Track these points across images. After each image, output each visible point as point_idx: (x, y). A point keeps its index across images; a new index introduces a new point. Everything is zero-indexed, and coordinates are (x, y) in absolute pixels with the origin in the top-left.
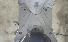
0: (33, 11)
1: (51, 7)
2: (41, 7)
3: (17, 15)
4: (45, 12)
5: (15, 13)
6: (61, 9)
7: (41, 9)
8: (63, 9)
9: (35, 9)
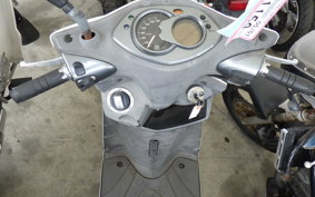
0: (144, 167)
1: (193, 157)
2: (165, 156)
3: (85, 189)
4: (178, 170)
5: (82, 181)
6: (237, 172)
7: (166, 163)
8: (241, 172)
9: (148, 159)
